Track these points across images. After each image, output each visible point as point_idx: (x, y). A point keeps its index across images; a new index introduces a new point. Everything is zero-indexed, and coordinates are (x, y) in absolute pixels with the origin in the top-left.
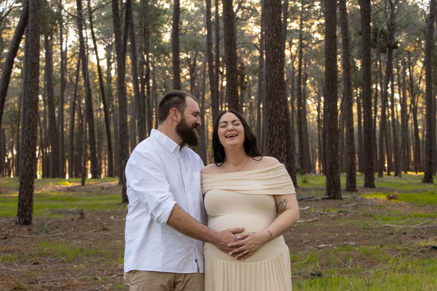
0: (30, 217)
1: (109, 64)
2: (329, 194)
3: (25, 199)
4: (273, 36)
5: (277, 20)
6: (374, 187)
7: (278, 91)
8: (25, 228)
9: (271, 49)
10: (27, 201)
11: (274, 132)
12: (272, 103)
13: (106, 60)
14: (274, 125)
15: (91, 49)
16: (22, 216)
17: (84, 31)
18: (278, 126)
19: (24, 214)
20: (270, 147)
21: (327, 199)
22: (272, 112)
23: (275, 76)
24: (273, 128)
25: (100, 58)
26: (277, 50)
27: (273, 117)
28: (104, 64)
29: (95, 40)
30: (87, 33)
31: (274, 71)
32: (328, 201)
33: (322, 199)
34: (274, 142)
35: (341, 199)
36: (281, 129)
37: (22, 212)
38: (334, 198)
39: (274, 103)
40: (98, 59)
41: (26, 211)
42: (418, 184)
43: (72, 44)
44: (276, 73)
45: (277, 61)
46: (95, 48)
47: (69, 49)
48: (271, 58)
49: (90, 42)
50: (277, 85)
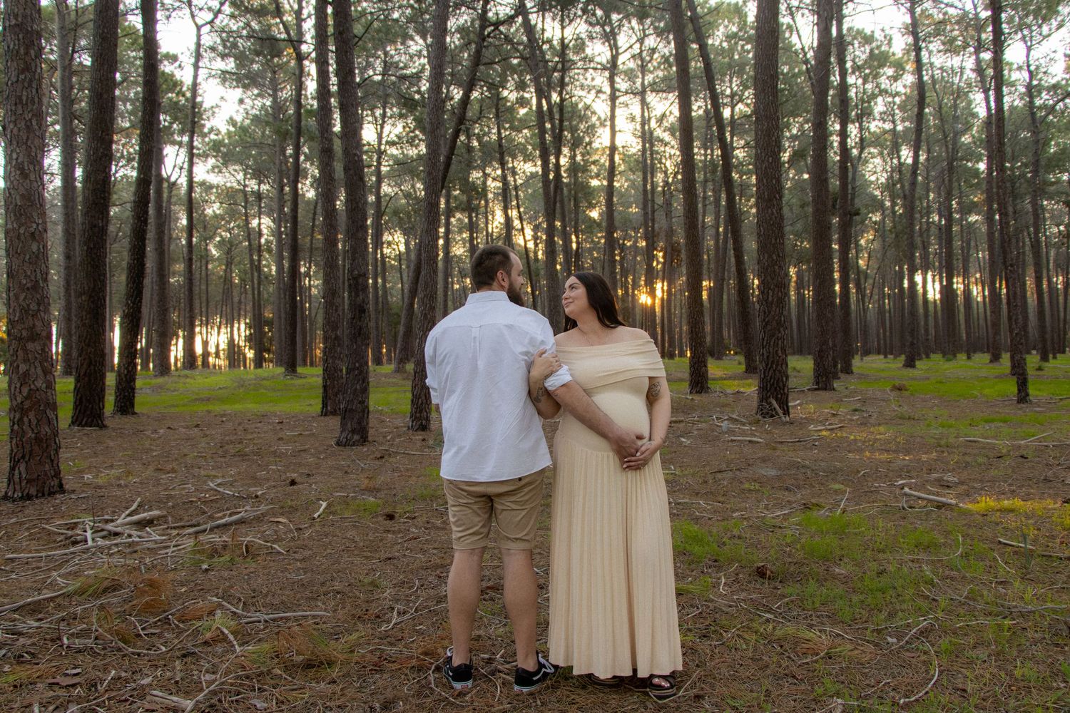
0: (428, 419)
1: (536, 245)
2: (817, 383)
3: (420, 394)
4: (768, 161)
5: (774, 139)
6: (852, 372)
7: (776, 240)
8: (419, 436)
9: (765, 181)
10: (423, 398)
11: (770, 299)
12: (766, 257)
13: (532, 242)
14: (770, 289)
15: (517, 230)
16: (416, 418)
17: (509, 211)
18: (776, 289)
19: (418, 415)
20: (764, 320)
21: (816, 389)
22: (767, 269)
23: (771, 219)
24: (768, 292)
25: (527, 239)
26: (774, 182)
27: (769, 278)
28: (531, 245)
29: (521, 218)
30: (514, 213)
31: (770, 211)
32: (817, 392)
33: (809, 390)
34: (770, 312)
35: (834, 389)
36: (780, 294)
37: (416, 412)
38: (825, 389)
39: (770, 256)
40: (525, 241)
41: (421, 412)
42: (899, 369)
43: (499, 225)
44: (773, 214)
45: (775, 197)
46: (523, 229)
47: (495, 230)
48: (766, 193)
49: (517, 223)
50: (773, 232)
